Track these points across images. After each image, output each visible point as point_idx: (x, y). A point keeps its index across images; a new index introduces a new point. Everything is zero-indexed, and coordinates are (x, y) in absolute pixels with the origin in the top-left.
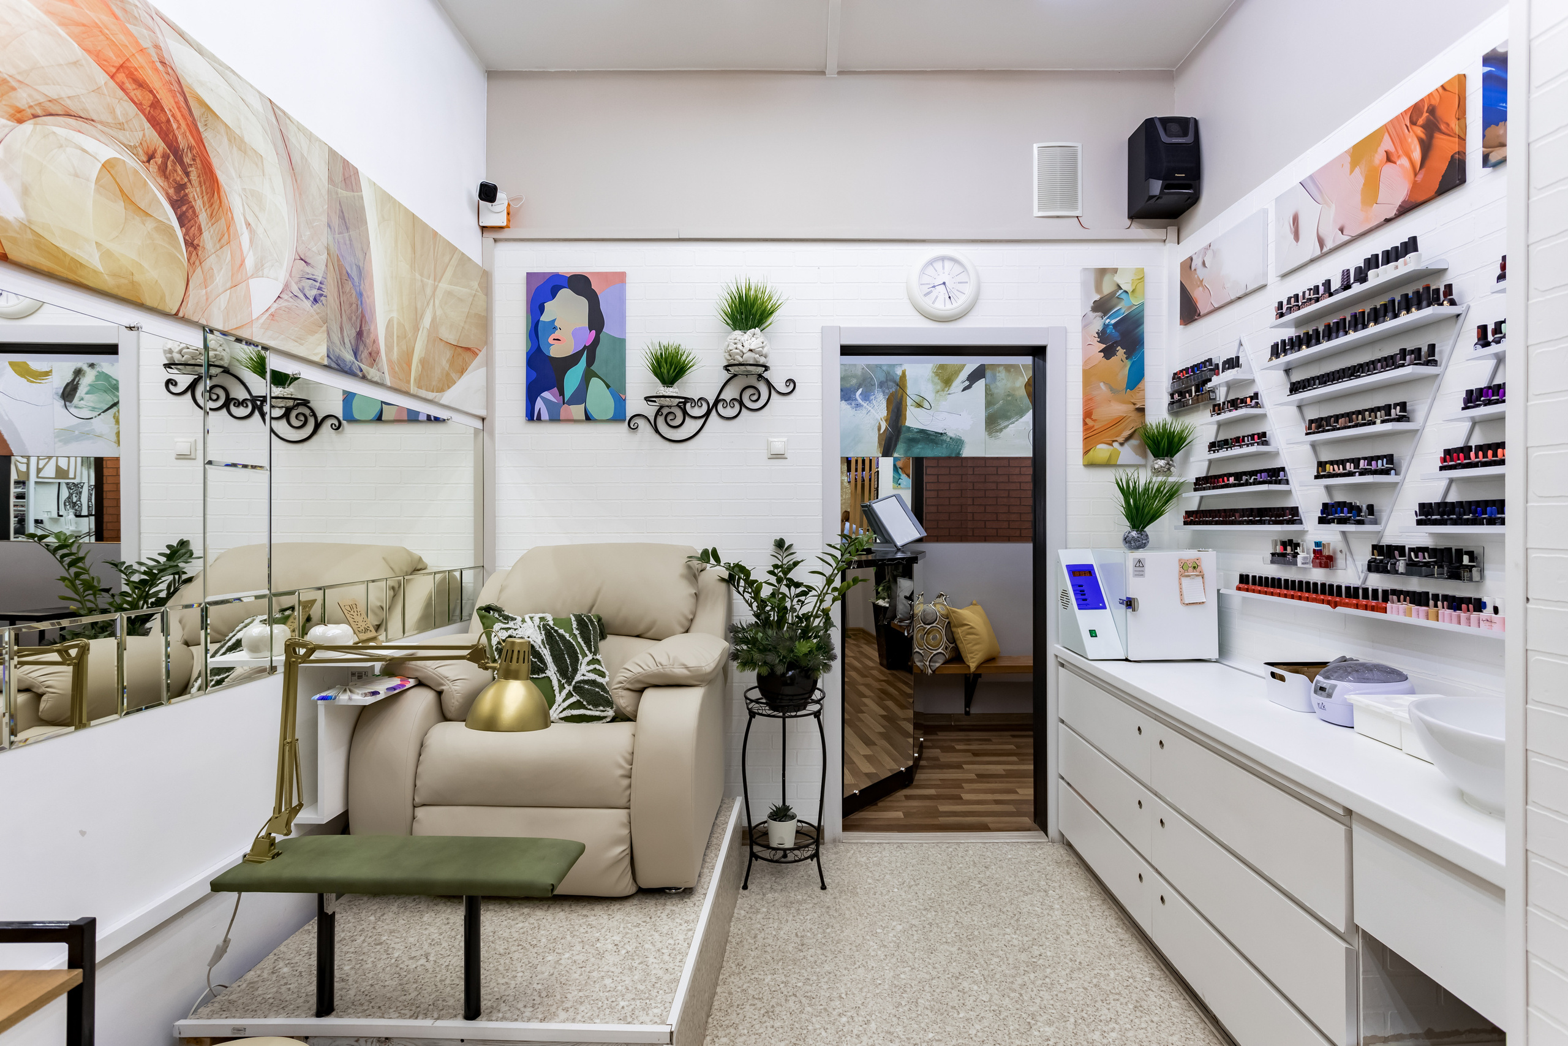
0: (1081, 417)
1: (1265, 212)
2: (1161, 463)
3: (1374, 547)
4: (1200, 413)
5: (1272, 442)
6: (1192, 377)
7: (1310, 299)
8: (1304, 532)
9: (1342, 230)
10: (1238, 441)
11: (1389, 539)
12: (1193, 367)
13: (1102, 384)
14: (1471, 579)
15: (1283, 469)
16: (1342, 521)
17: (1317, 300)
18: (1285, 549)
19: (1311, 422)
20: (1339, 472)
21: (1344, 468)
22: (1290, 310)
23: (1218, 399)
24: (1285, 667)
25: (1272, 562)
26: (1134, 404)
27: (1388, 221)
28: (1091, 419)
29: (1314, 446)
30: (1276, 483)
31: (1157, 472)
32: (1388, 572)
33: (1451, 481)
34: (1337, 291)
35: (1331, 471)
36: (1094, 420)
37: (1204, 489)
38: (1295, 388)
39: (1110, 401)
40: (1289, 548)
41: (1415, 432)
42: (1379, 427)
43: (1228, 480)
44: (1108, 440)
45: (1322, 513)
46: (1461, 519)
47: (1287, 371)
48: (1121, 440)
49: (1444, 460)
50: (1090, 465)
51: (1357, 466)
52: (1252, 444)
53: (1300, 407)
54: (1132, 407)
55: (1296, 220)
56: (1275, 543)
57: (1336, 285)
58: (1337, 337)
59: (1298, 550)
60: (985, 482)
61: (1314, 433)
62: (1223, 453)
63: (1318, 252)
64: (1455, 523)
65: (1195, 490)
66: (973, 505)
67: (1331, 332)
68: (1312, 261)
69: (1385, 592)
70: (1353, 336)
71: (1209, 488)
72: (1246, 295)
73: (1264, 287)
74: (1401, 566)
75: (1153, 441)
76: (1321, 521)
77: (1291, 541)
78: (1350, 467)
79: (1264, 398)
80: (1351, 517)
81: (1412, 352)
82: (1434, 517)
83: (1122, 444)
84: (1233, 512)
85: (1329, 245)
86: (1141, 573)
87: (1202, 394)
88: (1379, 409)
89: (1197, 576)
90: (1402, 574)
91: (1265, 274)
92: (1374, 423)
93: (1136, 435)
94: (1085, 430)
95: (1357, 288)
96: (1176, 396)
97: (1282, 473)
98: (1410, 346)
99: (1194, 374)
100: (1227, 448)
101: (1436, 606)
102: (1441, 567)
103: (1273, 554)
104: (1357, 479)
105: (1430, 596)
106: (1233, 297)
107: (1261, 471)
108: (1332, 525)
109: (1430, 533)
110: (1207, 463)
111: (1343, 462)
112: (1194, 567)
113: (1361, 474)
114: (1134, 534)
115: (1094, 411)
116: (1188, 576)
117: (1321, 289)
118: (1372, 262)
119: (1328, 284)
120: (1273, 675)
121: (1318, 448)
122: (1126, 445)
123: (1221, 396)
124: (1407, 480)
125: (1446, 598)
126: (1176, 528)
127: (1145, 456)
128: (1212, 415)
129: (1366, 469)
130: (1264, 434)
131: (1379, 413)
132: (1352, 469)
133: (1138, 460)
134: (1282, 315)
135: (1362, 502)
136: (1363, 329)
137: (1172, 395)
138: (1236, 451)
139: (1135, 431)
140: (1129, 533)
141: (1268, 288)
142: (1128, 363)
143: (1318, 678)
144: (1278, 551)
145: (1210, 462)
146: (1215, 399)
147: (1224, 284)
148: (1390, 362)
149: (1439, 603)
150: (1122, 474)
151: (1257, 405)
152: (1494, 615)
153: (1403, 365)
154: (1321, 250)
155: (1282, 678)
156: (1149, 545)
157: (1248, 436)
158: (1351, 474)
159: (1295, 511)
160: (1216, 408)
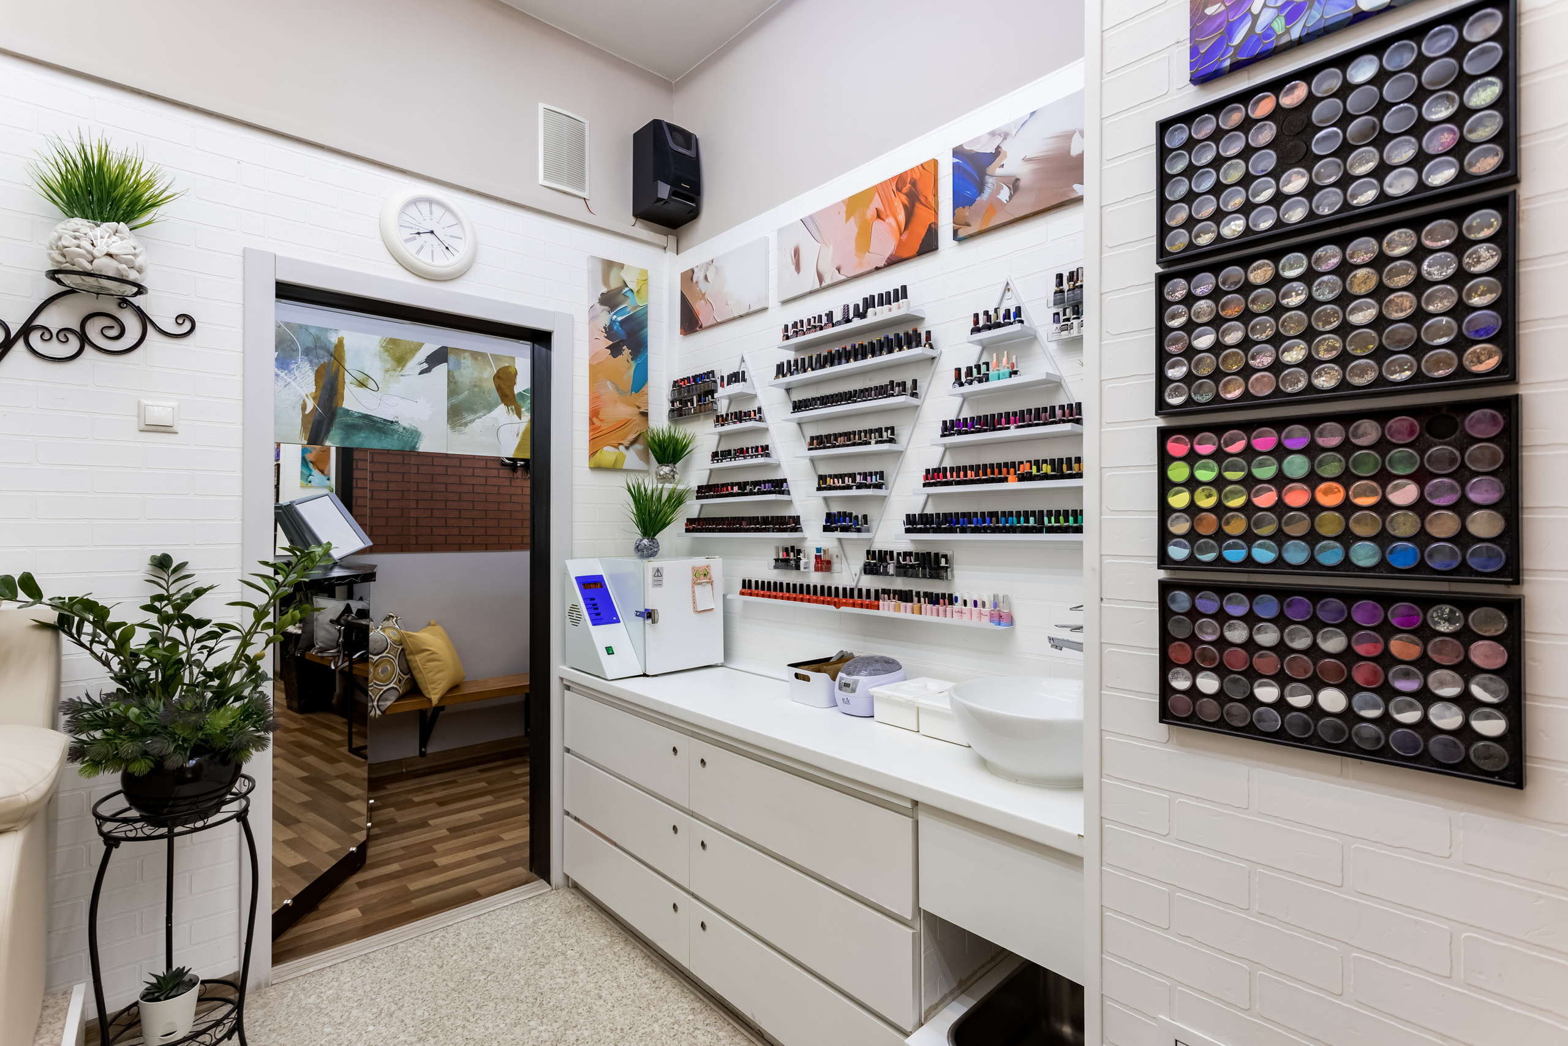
0: (588, 416)
1: (767, 240)
2: (666, 469)
3: (868, 552)
4: (700, 422)
5: (773, 454)
6: (694, 387)
7: (815, 327)
8: (804, 539)
9: (839, 270)
10: (742, 452)
11: (878, 546)
12: (695, 377)
13: (608, 383)
14: (947, 579)
15: (785, 480)
16: (845, 529)
17: (821, 328)
18: (788, 555)
19: (812, 438)
20: (838, 485)
21: (843, 482)
22: (796, 333)
23: (719, 410)
24: (806, 667)
25: (775, 567)
26: (639, 408)
27: (877, 269)
28: (598, 418)
29: (813, 460)
30: (779, 493)
31: (663, 479)
32: (881, 574)
33: (929, 496)
34: (839, 323)
35: (832, 484)
36: (601, 420)
37: (707, 497)
38: (798, 406)
39: (616, 402)
40: (792, 554)
41: (900, 453)
42: (873, 447)
43: (732, 489)
44: (615, 442)
45: (826, 522)
46: (940, 528)
47: (788, 390)
48: (626, 443)
49: (926, 478)
50: (597, 468)
51: (854, 480)
52: (756, 456)
53: (799, 424)
54: (637, 411)
55: (797, 252)
56: (777, 548)
57: (838, 316)
58: (840, 364)
59: (801, 556)
60: (432, 483)
61: (816, 449)
62: (726, 464)
63: (817, 286)
64: (935, 531)
65: (698, 498)
66: (417, 508)
67: (832, 359)
68: (811, 293)
69: (877, 591)
70: (853, 365)
71: (713, 497)
72: (748, 315)
73: (765, 309)
74: (891, 569)
75: (659, 446)
76: (826, 529)
77: (793, 548)
78: (848, 481)
79: (766, 413)
80: (851, 526)
81: (899, 385)
82: (918, 526)
83: (627, 448)
84: (739, 520)
85: (827, 281)
86: (659, 583)
87: (705, 404)
88: (871, 431)
89: (708, 583)
90: (892, 575)
91: (767, 298)
92: (869, 443)
93: (641, 439)
94: (591, 430)
95: (857, 323)
96: (677, 405)
97: (785, 484)
98: (897, 379)
99: (697, 383)
100: (731, 458)
101: (919, 601)
102: (924, 568)
103: (776, 560)
104: (854, 492)
105: (914, 594)
106: (736, 315)
107: (765, 482)
108: (836, 532)
109: (911, 540)
110: (708, 472)
111: (841, 476)
112: (705, 575)
113: (859, 487)
114: (646, 541)
115: (601, 410)
116: (701, 584)
117: (824, 319)
118: (869, 302)
119: (830, 315)
120: (797, 676)
121: (816, 463)
122: (631, 448)
123: (723, 408)
124: (892, 494)
125: (926, 594)
126: (679, 535)
127: (647, 461)
128: (715, 426)
129: (861, 483)
130: (767, 447)
131: (873, 435)
132: (850, 483)
133: (641, 465)
134: (788, 338)
135: (858, 511)
136: (863, 359)
137: (673, 402)
138: (740, 462)
139: (640, 434)
140: (641, 541)
141: (769, 311)
142: (634, 365)
143: (840, 674)
144: (781, 557)
145: (711, 471)
146: (716, 410)
147: (727, 301)
148: (883, 391)
149: (922, 599)
150: (632, 480)
151: (760, 419)
152: (963, 607)
153: (892, 395)
154: (820, 285)
155: (806, 679)
156: (659, 553)
157: (752, 448)
158: (849, 487)
159: (796, 520)
160: (720, 419)
